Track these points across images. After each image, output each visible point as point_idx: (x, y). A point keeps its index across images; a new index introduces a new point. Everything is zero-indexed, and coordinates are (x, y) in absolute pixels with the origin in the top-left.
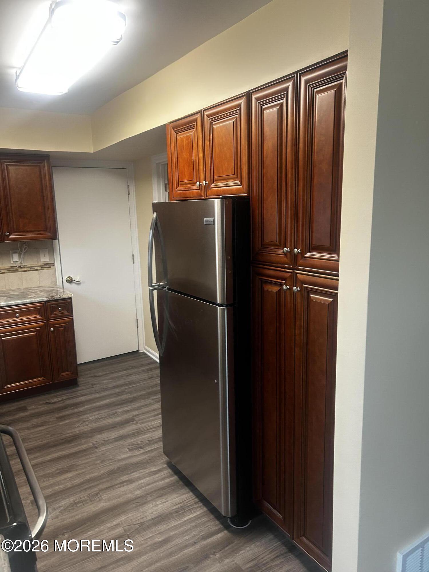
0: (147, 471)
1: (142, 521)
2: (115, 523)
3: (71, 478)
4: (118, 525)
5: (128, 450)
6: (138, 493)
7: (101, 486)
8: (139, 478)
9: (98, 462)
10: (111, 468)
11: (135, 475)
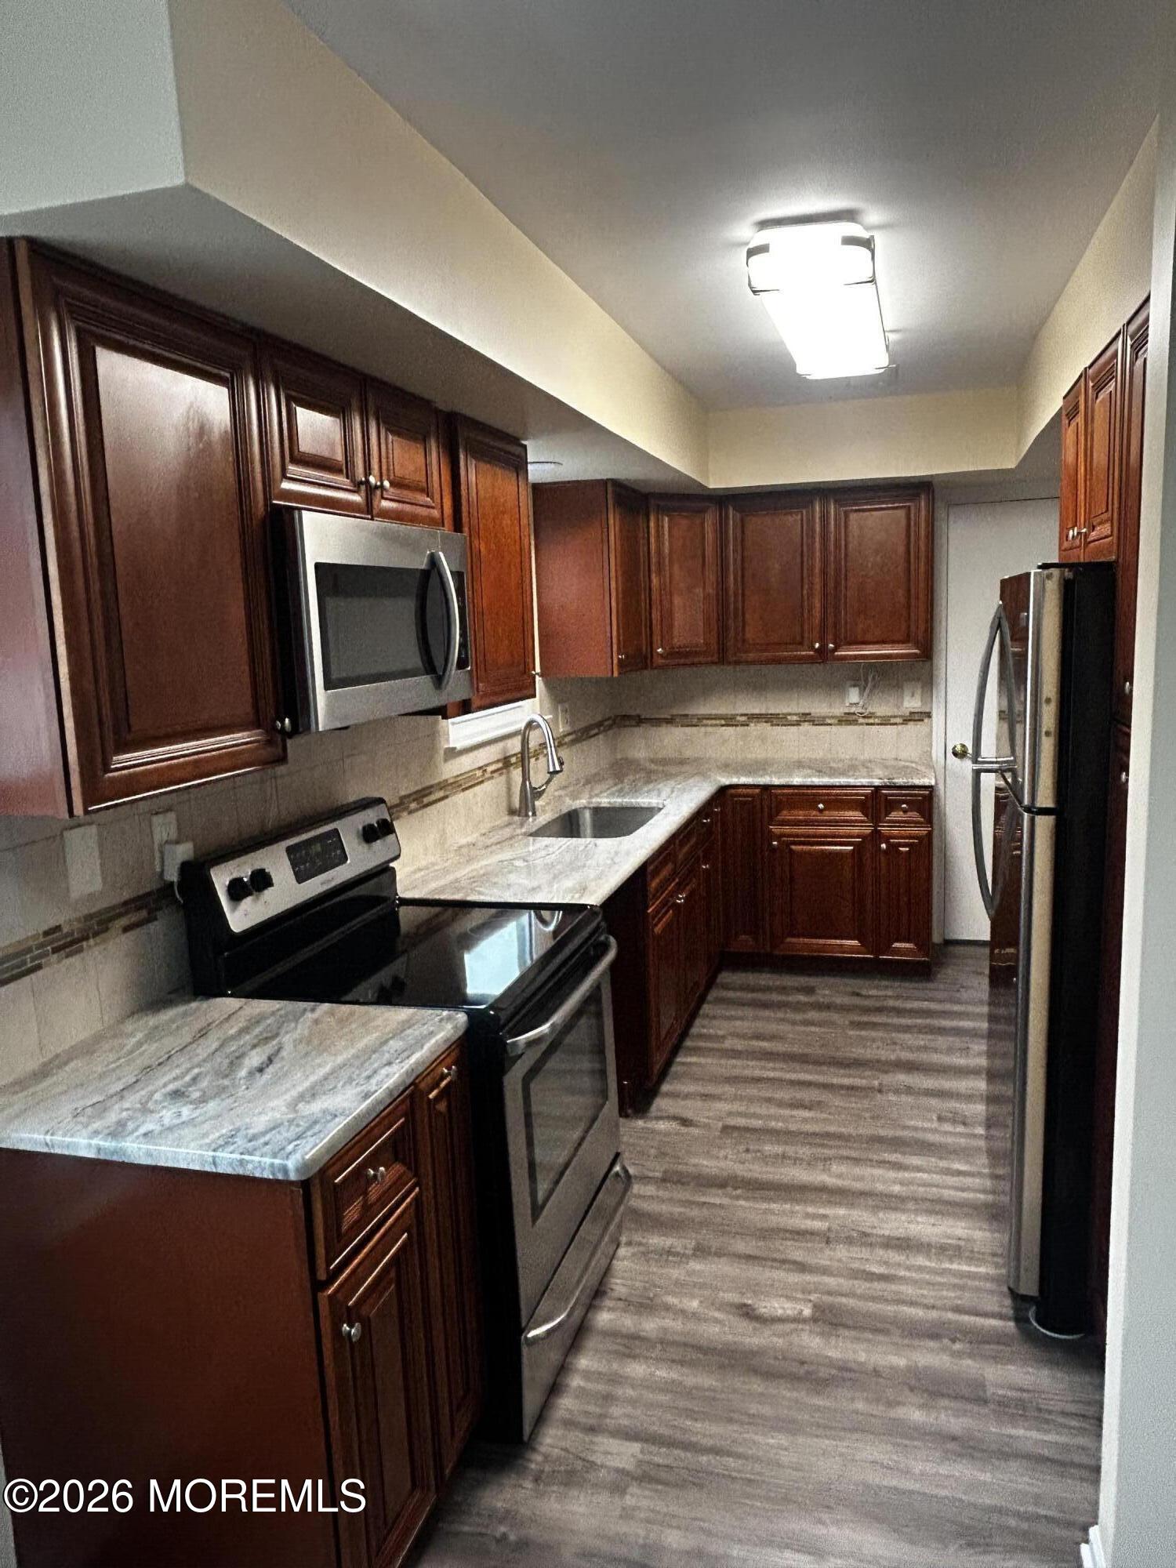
0: (943, 1164)
1: (869, 1231)
2: (822, 1211)
3: (805, 1120)
4: (824, 1217)
5: (935, 1118)
6: (897, 1189)
7: (845, 1152)
8: (919, 1169)
9: (867, 1115)
10: (882, 1132)
11: (915, 1161)
